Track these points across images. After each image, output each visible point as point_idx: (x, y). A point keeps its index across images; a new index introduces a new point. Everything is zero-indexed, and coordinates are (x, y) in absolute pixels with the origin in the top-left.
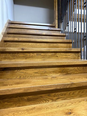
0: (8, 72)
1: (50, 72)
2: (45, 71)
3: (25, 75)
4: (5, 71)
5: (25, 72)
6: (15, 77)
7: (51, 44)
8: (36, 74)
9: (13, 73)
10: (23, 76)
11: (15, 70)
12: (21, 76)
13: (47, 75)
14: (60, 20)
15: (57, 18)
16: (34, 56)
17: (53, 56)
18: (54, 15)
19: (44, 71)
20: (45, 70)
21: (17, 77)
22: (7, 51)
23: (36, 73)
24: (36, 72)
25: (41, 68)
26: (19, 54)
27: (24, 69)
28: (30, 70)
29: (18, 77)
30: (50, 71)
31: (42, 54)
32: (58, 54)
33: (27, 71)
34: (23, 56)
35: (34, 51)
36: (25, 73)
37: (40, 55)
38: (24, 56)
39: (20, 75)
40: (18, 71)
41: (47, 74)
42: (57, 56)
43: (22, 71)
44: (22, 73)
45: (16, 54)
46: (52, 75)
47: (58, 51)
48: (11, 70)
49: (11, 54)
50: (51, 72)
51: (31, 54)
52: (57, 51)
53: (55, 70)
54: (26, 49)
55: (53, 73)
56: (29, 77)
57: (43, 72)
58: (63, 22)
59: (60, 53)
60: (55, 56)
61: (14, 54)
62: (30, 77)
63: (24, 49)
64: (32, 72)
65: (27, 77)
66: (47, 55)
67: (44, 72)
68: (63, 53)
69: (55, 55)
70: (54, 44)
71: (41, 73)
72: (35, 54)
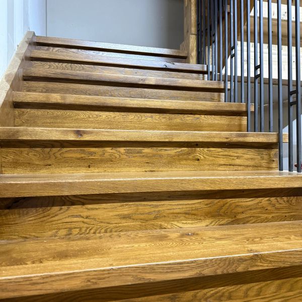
0: (27, 213)
1: (173, 213)
2: (159, 211)
3: (86, 225)
4: (16, 211)
5: (85, 214)
6: (50, 233)
7: (176, 116)
8: (125, 223)
9: (45, 218)
10: (81, 229)
11: (53, 206)
12: (70, 229)
13: (164, 224)
14: (205, 36)
15: (194, 30)
16: (118, 156)
17: (185, 157)
18: (185, 19)
19: (153, 209)
20: (157, 206)
21: (57, 232)
22: (25, 138)
23: (125, 217)
24: (126, 213)
25: (145, 200)
27: (83, 204)
28: (104, 205)
29: (62, 232)
30: (175, 211)
31: (147, 150)
32: (200, 152)
33: (92, 209)
34: (79, 156)
35: (118, 139)
36: (87, 217)
37: (138, 153)
38: (83, 155)
39: (69, 226)
40: (61, 209)
42: (198, 160)
43: (75, 209)
44: (77, 216)
45: (55, 150)
46: (180, 225)
47: (201, 140)
48: (36, 206)
49: (38, 149)
50: (179, 215)
51: (108, 149)
52: (197, 140)
54: (90, 133)
55: (187, 219)
56: (99, 233)
57: (149, 213)
58: (214, 42)
59: (208, 147)
61: (47, 150)
62: (103, 231)
63: (84, 132)
64: (111, 214)
65: (94, 233)
66: (163, 152)
67: (152, 216)
68: (219, 150)
69: (189, 154)
70: (186, 116)
71: (142, 217)
72: (122, 150)
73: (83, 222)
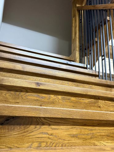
0: (14, 129)
2: (93, 133)
3: (50, 141)
5: (50, 132)
6: (27, 145)
8: (74, 140)
9: (25, 134)
11: (31, 125)
12: (40, 142)
15: (78, 49)
17: (93, 105)
18: (72, 45)
19: (90, 132)
20: (92, 130)
21: (32, 144)
23: (74, 136)
24: (74, 133)
25: (85, 125)
26: (28, 94)
27: (50, 125)
28: (62, 127)
30: (102, 134)
31: (73, 99)
32: (101, 103)
33: (55, 129)
36: (51, 135)
37: (69, 99)
39: (40, 140)
40: (36, 127)
41: (95, 142)
43: (45, 129)
44: (45, 133)
45: (22, 93)
46: (105, 144)
48: (20, 124)
50: (104, 137)
53: (111, 131)
55: (108, 139)
56: (58, 146)
57: (87, 134)
60: (96, 105)
61: (18, 93)
62: (60, 145)
64: (66, 133)
65: (55, 146)
71: (83, 136)
73: (49, 138)
